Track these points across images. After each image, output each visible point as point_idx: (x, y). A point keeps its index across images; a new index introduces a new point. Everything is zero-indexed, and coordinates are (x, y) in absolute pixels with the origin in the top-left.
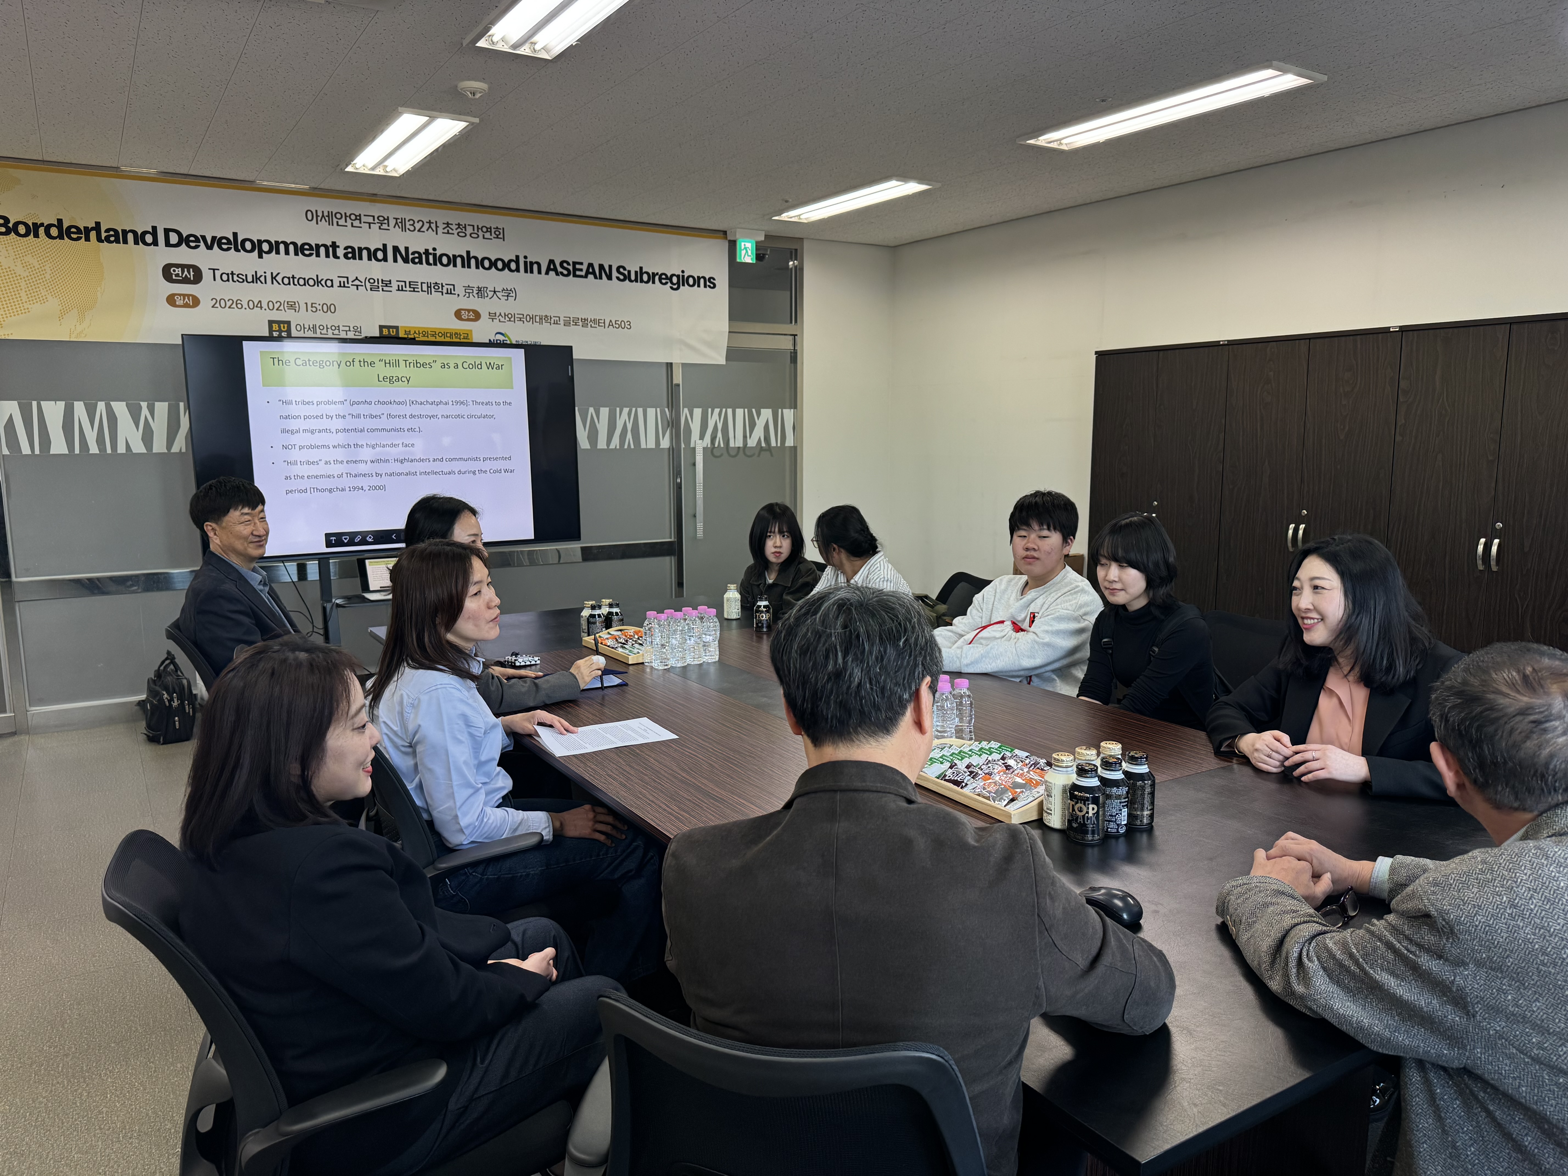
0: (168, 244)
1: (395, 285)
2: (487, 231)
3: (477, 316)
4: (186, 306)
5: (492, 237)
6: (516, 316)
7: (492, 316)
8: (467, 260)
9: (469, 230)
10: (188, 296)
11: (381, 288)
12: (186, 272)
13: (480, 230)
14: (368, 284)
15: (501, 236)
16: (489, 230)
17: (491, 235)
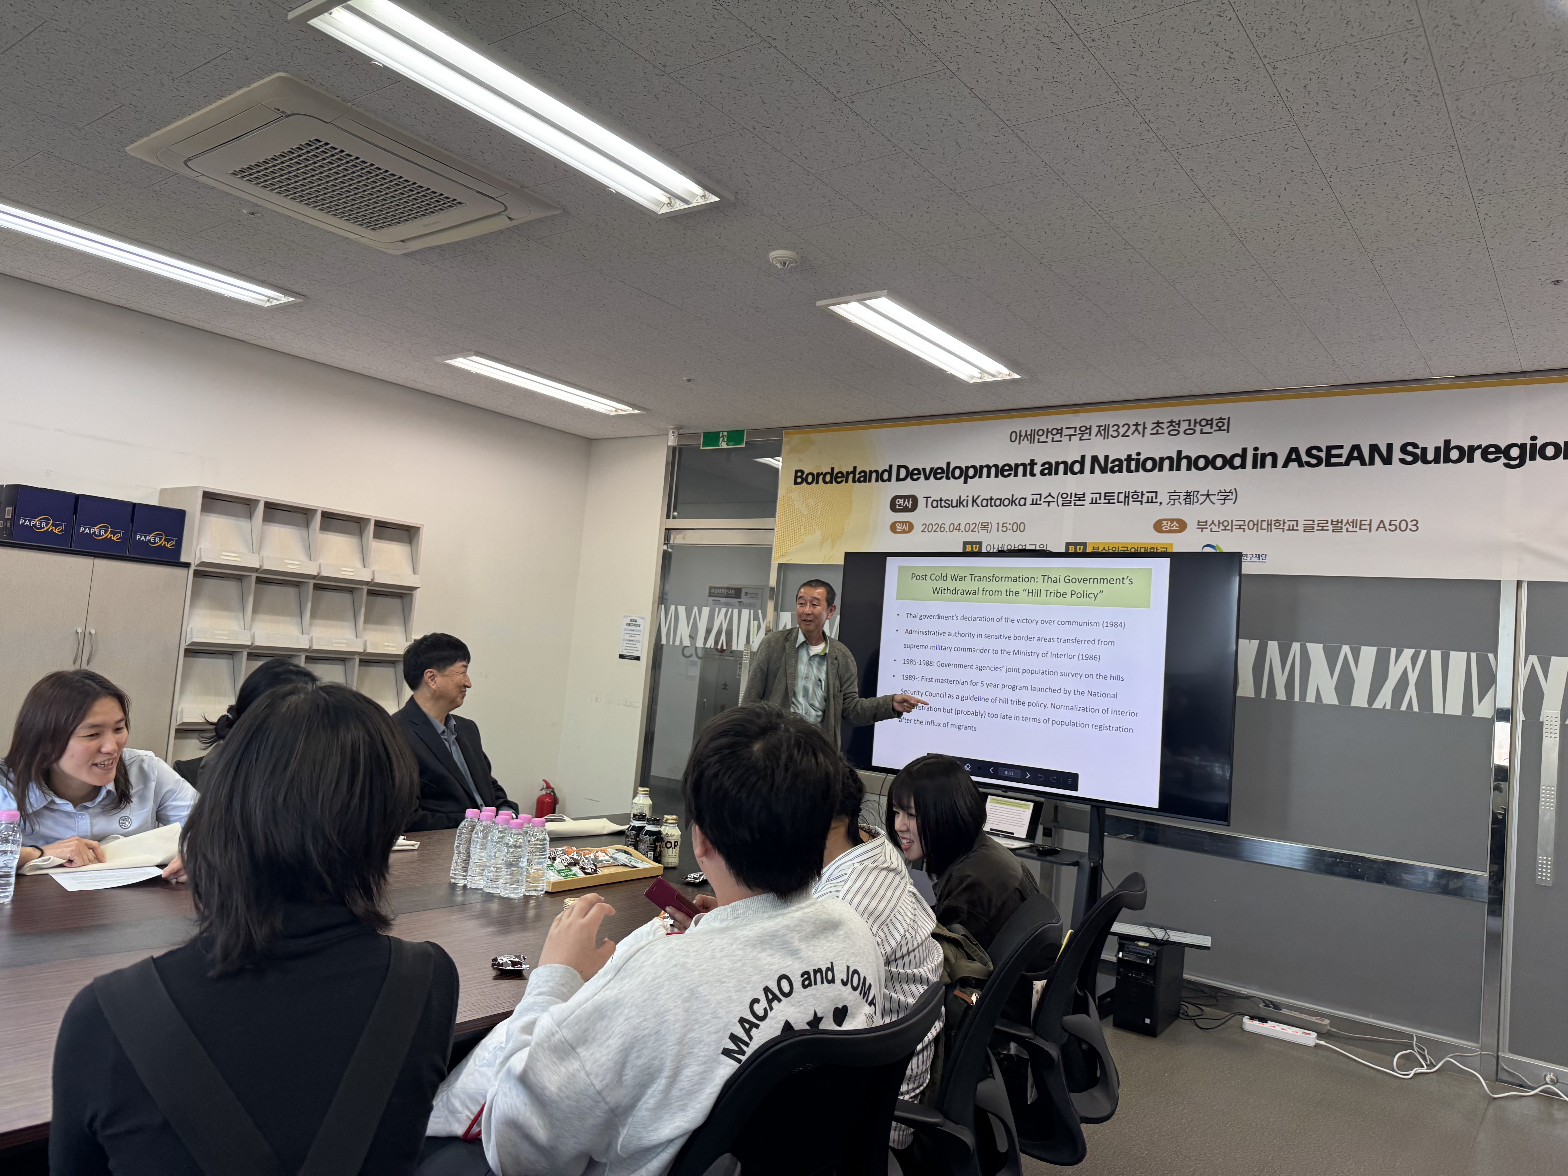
0: (898, 479)
1: (1088, 498)
2: (1207, 424)
3: (1182, 526)
4: (904, 532)
5: (1212, 431)
6: (1235, 523)
7: (1202, 525)
8: (1175, 463)
9: (1184, 426)
10: (906, 522)
11: (1073, 502)
12: (906, 502)
13: (1197, 425)
14: (1060, 500)
15: (1225, 427)
16: (1209, 422)
17: (1211, 428)
